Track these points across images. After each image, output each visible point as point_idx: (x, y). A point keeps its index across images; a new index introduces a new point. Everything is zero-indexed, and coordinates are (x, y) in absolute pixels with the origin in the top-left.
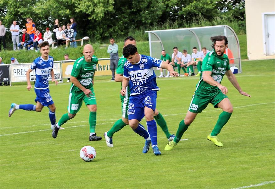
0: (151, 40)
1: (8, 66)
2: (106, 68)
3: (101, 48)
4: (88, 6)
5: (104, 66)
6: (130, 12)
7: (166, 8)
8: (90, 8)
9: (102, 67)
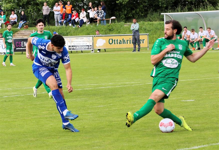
2: (129, 42)
3: (125, 26)
5: (127, 41)
9: (126, 41)
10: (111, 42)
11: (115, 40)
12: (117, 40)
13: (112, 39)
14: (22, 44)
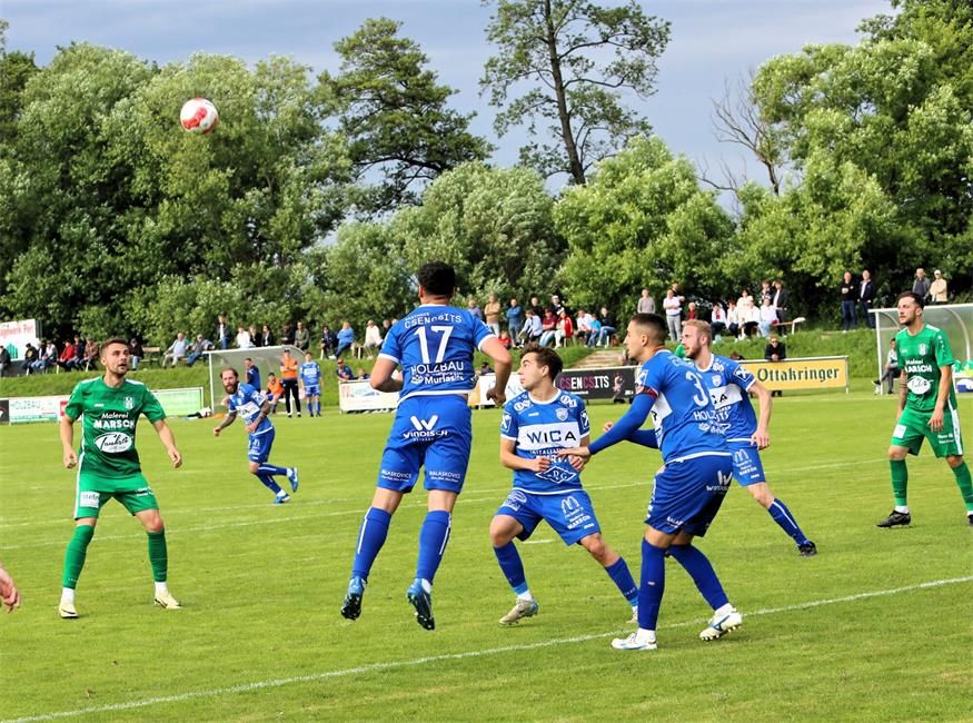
0: (881, 326)
1: (634, 370)
2: (803, 375)
4: (815, 263)
5: (800, 373)
6: (893, 275)
7: (958, 267)
8: (819, 266)
9: (797, 374)
10: (762, 377)
11: (771, 372)
12: (777, 372)
13: (766, 371)
14: (573, 383)
